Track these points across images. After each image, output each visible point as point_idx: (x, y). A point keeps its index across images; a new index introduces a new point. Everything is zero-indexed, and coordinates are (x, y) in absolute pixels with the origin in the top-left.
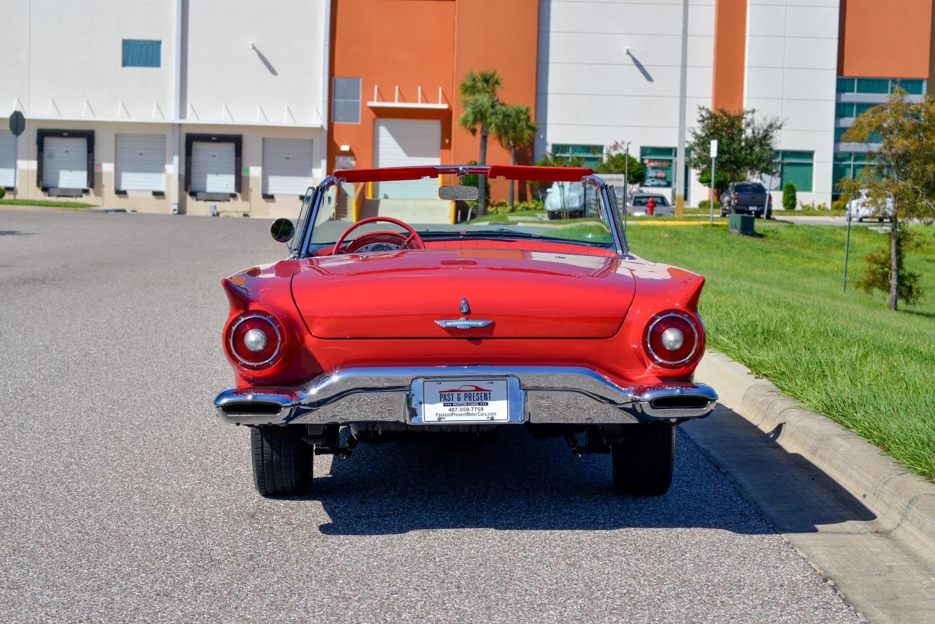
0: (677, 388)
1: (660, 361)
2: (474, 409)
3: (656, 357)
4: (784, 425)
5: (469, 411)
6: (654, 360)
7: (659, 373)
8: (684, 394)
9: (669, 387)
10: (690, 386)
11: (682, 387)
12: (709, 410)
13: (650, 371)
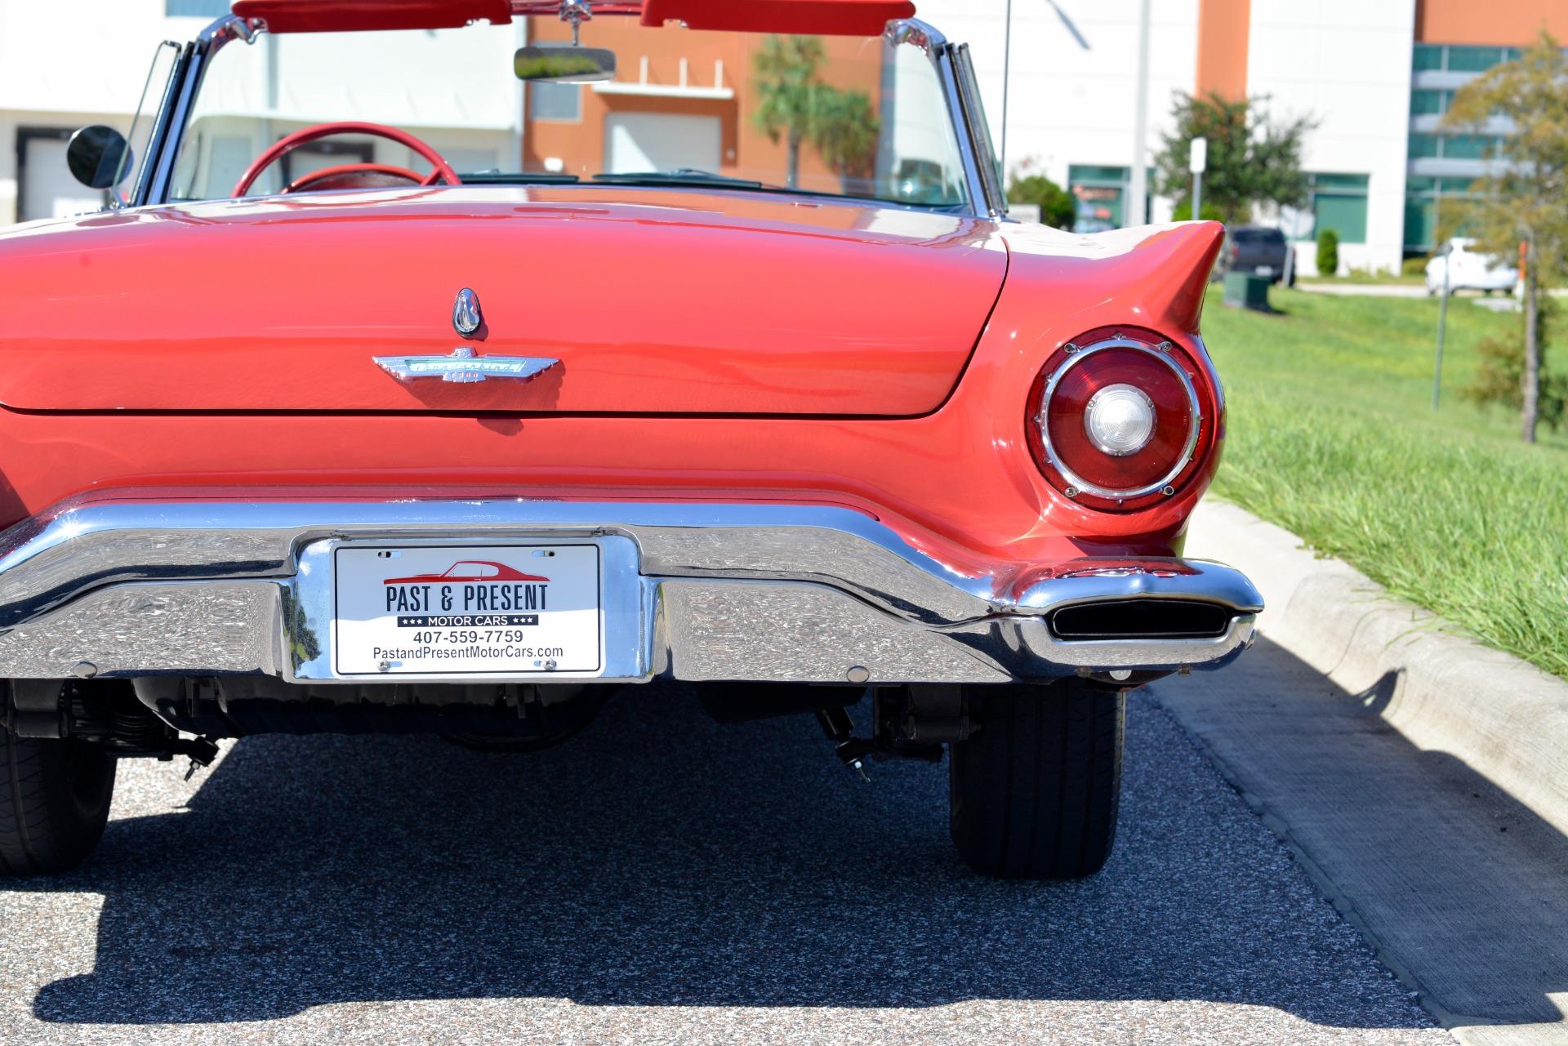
0: (1132, 575)
1: (1082, 487)
2: (495, 636)
3: (1068, 476)
4: (1401, 677)
5: (479, 643)
6: (1060, 485)
7: (1078, 527)
8: (1157, 594)
9: (1109, 568)
10: (1176, 566)
11: (1149, 571)
12: (1233, 644)
13: (1050, 520)
